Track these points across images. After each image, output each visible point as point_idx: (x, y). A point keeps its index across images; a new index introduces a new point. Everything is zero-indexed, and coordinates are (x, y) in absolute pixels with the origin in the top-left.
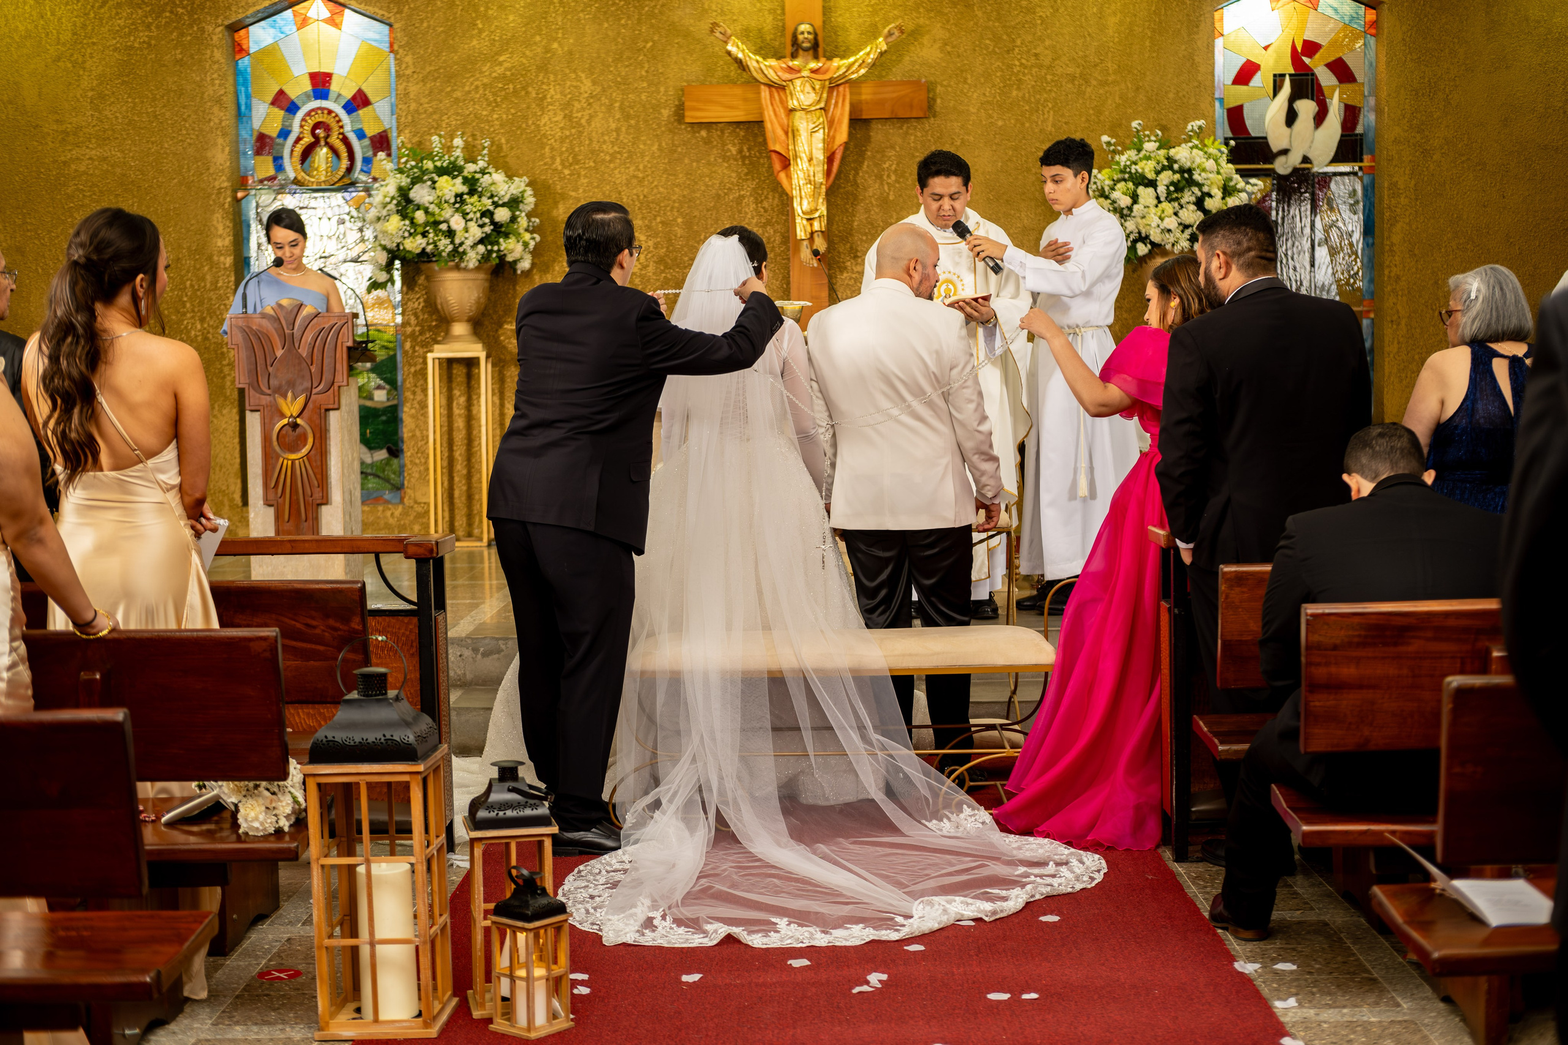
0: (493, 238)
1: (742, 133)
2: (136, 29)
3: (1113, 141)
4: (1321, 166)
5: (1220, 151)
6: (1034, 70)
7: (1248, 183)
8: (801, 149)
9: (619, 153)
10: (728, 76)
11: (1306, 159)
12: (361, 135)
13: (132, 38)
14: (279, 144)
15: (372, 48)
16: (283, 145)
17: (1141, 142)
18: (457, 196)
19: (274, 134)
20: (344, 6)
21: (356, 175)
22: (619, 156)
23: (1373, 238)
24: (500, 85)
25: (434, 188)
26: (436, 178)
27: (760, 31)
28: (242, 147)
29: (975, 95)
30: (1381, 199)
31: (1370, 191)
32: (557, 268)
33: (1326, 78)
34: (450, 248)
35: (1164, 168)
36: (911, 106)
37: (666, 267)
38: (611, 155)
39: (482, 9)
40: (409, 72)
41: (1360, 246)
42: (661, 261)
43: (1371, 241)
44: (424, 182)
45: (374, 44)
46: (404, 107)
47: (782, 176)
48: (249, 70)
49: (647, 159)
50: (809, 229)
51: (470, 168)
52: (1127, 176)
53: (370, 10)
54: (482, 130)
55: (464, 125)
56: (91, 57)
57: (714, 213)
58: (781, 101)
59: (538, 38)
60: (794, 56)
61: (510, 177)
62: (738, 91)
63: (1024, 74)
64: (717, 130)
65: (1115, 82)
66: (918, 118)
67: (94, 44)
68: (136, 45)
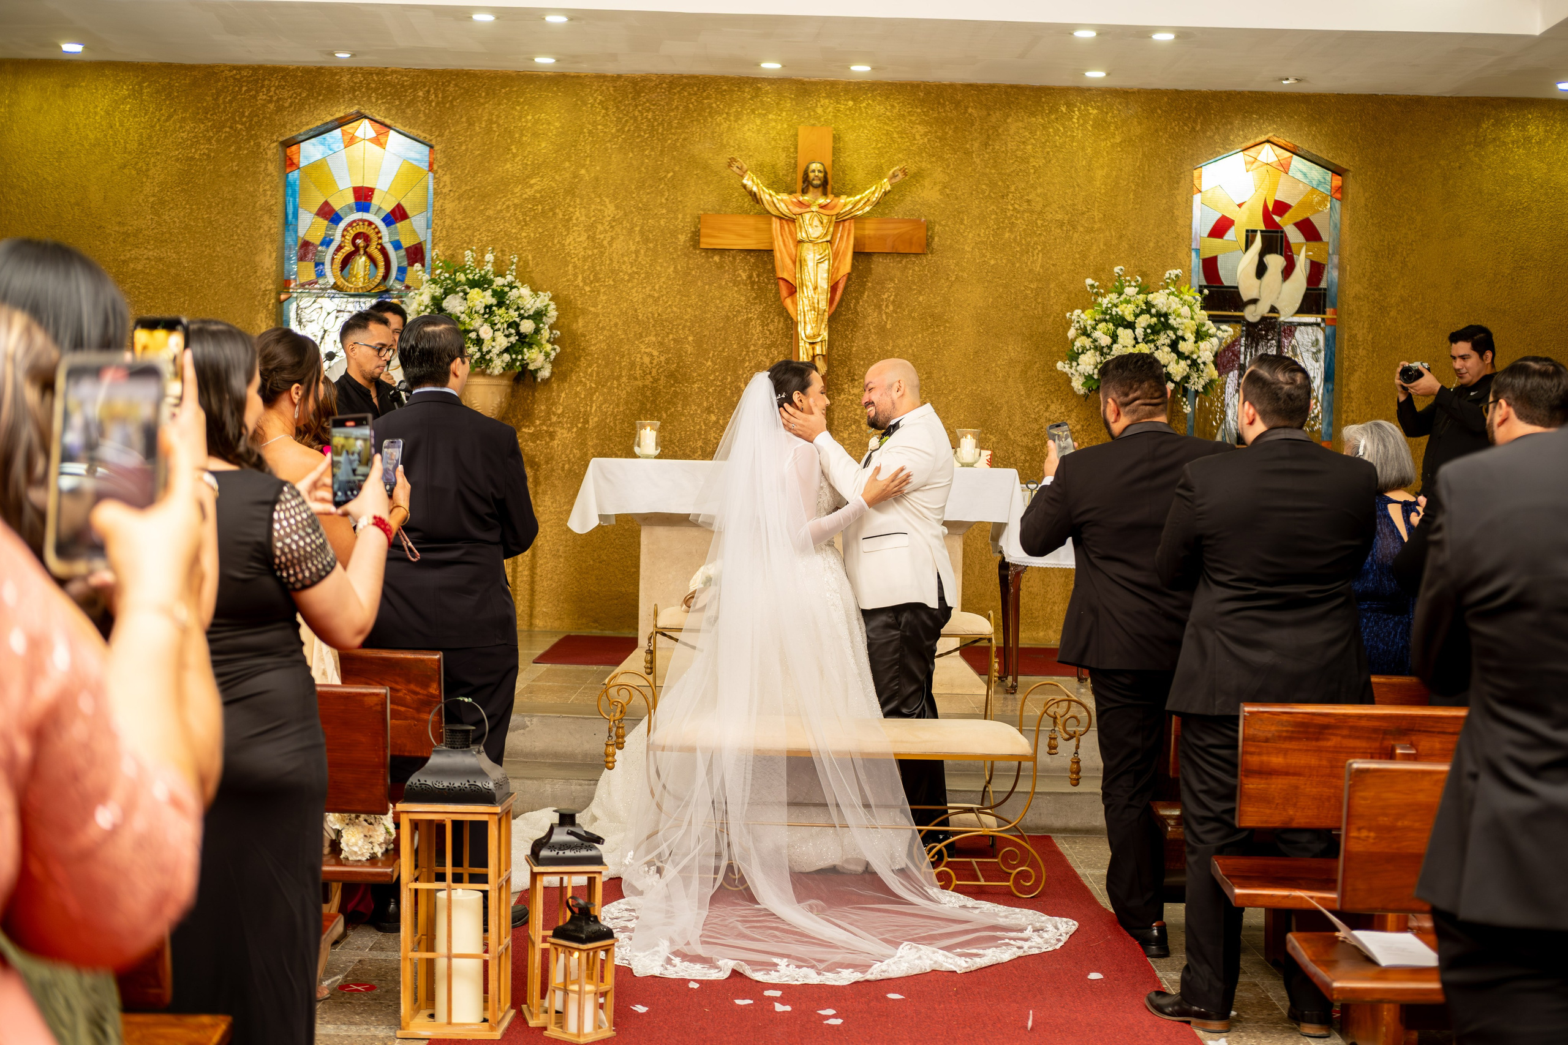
0: (517, 348)
1: (752, 260)
2: (198, 142)
3: (1097, 284)
4: (1286, 315)
5: (1194, 298)
6: (1026, 215)
7: (1219, 329)
8: (807, 278)
9: (636, 273)
10: (741, 207)
11: (1273, 309)
12: (397, 246)
13: (193, 150)
14: (321, 252)
15: (414, 167)
17: (1122, 287)
18: (486, 307)
19: (318, 243)
20: (389, 127)
21: (391, 283)
22: (637, 276)
23: (1333, 385)
24: (530, 206)
25: (466, 299)
26: (468, 290)
27: (773, 166)
28: (287, 253)
29: (970, 236)
30: (1341, 350)
31: (1331, 341)
32: (574, 378)
33: (1294, 236)
34: (478, 355)
35: (1142, 312)
36: (911, 243)
37: (676, 382)
38: (629, 275)
39: (517, 135)
40: (446, 190)
41: (1321, 391)
42: (671, 375)
43: (1330, 387)
44: (457, 293)
45: (415, 163)
46: (440, 222)
47: (788, 302)
48: (298, 182)
49: (663, 280)
50: (811, 353)
51: (499, 281)
52: (1108, 317)
53: (414, 132)
54: (511, 247)
55: (495, 241)
56: (155, 166)
57: (723, 333)
58: (790, 230)
59: (567, 164)
60: (804, 192)
61: (535, 291)
62: (751, 221)
63: (1017, 218)
64: (729, 256)
65: (1100, 230)
66: (917, 254)
67: (158, 154)
68: (197, 157)
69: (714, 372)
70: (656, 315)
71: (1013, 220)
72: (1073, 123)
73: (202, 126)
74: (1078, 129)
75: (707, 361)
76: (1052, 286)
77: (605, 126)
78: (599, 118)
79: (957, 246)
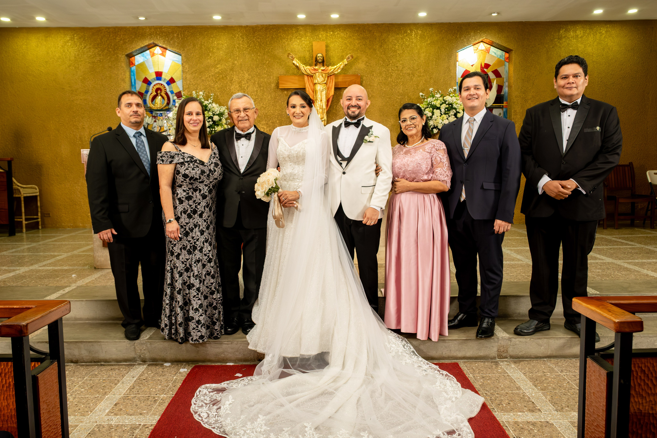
0: (213, 126)
2: (96, 56)
3: (423, 95)
6: (396, 71)
8: (318, 97)
9: (258, 99)
10: (294, 73)
12: (172, 92)
13: (94, 59)
15: (176, 64)
16: (146, 96)
17: (434, 95)
19: (144, 91)
20: (166, 49)
21: (171, 106)
22: (257, 100)
24: (218, 75)
27: (304, 57)
29: (376, 80)
30: (510, 116)
31: (506, 113)
33: (492, 76)
35: (443, 103)
39: (211, 49)
40: (187, 71)
45: (176, 62)
46: (185, 82)
48: (135, 71)
49: (267, 101)
51: (206, 103)
52: (430, 106)
53: (174, 49)
54: (211, 91)
58: (311, 80)
59: (230, 59)
60: (316, 65)
61: (220, 106)
62: (297, 78)
63: (393, 73)
65: (423, 76)
67: (82, 61)
68: (96, 61)
71: (392, 74)
72: (413, 37)
73: (97, 50)
74: (414, 39)
76: (406, 97)
77: (243, 45)
78: (241, 42)
79: (371, 84)
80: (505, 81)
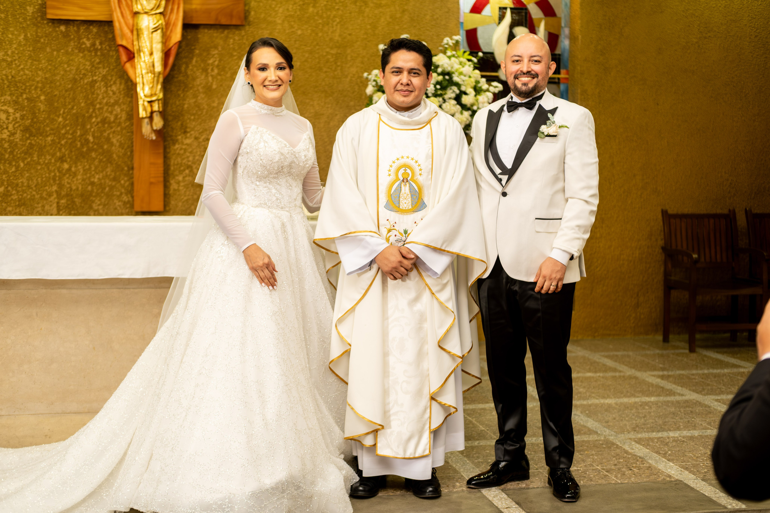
1: (95, 30)
5: (469, 60)
7: (491, 85)
8: (144, 45)
29: (281, 10)
31: (565, 95)
33: (535, 12)
36: (231, 17)
37: (31, 135)
42: (26, 130)
47: (128, 65)
49: (14, 46)
50: (149, 109)
57: (72, 93)
58: (128, 4)
64: (74, 26)
66: (237, 27)
69: (65, 126)
70: (10, 77)
75: (59, 117)
76: (349, 51)
79: (270, 19)
80: (563, 25)
